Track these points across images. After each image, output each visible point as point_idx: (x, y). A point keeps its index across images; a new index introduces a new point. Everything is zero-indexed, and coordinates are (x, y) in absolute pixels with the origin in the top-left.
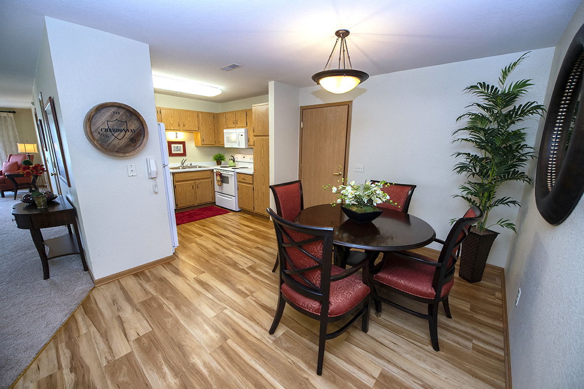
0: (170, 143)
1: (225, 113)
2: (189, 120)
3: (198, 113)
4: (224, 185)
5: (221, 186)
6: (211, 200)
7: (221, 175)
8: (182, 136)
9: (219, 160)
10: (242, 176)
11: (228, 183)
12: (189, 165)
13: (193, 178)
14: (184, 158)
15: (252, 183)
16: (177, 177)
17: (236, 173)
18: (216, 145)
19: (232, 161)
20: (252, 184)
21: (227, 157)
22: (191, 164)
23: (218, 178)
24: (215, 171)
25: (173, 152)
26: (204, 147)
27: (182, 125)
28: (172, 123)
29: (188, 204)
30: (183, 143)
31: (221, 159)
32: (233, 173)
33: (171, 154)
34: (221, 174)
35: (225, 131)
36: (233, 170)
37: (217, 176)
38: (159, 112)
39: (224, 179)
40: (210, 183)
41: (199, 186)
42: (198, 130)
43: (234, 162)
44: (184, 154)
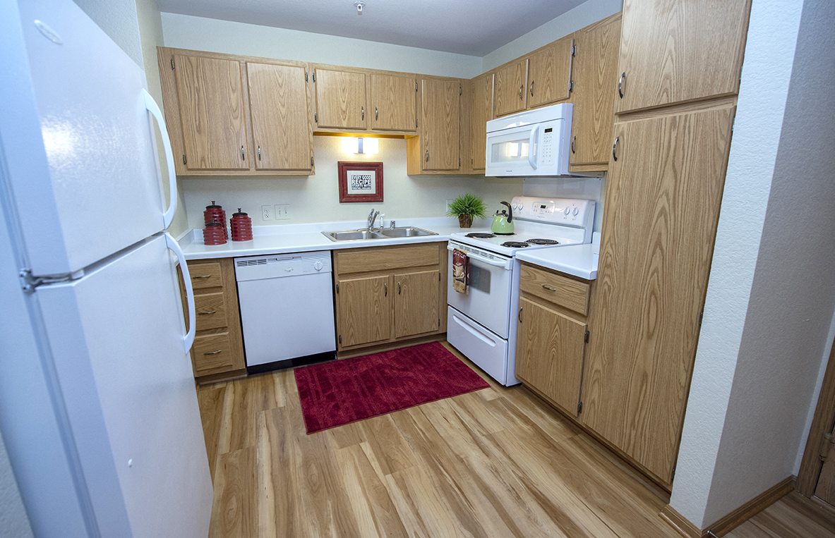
0: (344, 167)
1: (494, 71)
2: (392, 98)
3: (418, 78)
4: (476, 293)
5: (465, 295)
6: (435, 327)
7: (467, 263)
8: (372, 148)
9: (466, 214)
10: (541, 277)
11: (486, 289)
12: (388, 226)
13: (390, 266)
14: (375, 206)
15: (583, 311)
16: (344, 264)
17: (516, 263)
18: (461, 172)
19: (503, 219)
20: (584, 317)
21: (491, 206)
22: (393, 223)
23: (459, 270)
24: (451, 247)
25: (351, 191)
26: (428, 177)
27: (370, 117)
28: (344, 108)
29: (371, 338)
30: (377, 167)
31: (473, 212)
32: (506, 263)
33: (345, 197)
34: (468, 258)
35: (491, 125)
36: (509, 251)
37: (454, 263)
38: (310, 78)
39: (475, 276)
40: (436, 279)
41: (404, 287)
42: (414, 129)
43: (509, 220)
44: (378, 197)
